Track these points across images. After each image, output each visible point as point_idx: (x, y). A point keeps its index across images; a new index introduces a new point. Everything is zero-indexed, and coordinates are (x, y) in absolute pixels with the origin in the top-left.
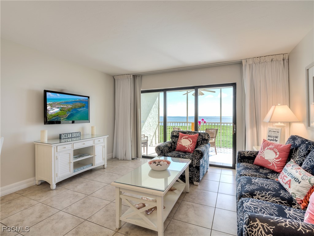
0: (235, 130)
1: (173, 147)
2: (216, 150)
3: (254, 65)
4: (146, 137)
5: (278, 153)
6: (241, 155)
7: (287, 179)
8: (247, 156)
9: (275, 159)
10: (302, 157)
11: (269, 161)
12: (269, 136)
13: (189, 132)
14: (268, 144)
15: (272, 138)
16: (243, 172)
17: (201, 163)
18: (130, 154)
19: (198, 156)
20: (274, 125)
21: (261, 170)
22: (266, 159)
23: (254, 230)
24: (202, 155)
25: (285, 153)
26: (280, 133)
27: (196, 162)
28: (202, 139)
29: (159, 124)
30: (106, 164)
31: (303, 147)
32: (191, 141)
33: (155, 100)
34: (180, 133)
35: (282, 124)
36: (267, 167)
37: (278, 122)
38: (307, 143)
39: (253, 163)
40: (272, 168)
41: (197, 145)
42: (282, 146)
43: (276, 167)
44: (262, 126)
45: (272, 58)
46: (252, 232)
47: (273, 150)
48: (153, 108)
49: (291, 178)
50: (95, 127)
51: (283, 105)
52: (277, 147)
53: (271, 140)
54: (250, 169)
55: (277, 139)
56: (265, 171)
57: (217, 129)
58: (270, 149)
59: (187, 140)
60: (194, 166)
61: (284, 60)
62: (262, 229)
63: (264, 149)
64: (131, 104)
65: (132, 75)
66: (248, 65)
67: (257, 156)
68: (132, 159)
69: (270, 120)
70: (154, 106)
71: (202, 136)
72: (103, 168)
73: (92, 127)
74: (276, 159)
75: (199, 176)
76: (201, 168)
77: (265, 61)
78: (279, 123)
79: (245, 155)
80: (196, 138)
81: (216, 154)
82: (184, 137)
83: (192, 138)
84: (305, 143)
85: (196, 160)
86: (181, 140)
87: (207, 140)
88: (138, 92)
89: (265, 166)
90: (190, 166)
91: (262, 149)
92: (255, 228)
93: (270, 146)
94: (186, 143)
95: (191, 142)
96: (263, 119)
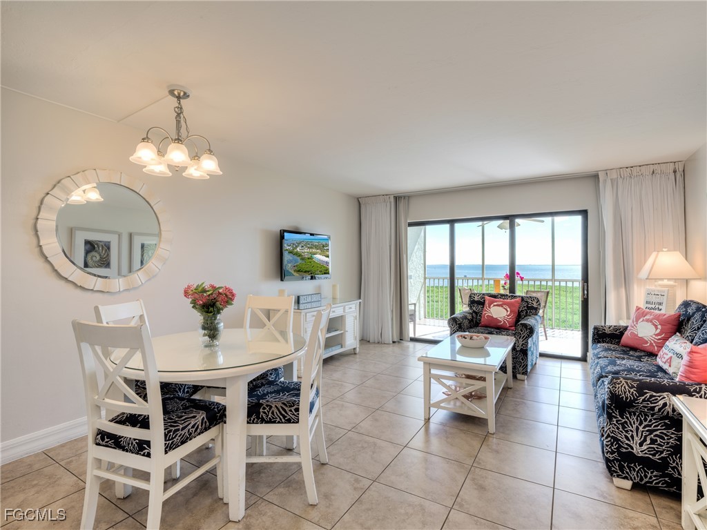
0: (586, 292)
1: (474, 320)
2: (545, 332)
3: (620, 181)
4: (413, 306)
5: (659, 327)
6: (598, 331)
7: (667, 357)
8: (609, 332)
9: (654, 336)
10: (695, 330)
11: (646, 338)
12: (647, 303)
13: (502, 295)
14: (644, 314)
15: (653, 306)
16: (602, 354)
17: (529, 346)
18: (390, 333)
19: (525, 333)
20: (656, 283)
21: (631, 353)
22: (640, 335)
23: (617, 386)
24: (531, 331)
25: (670, 326)
26: (665, 297)
27: (521, 343)
28: (527, 306)
29: (425, 283)
30: (358, 346)
31: (697, 316)
32: (509, 309)
33: (419, 236)
34: (487, 297)
35: (671, 283)
36: (642, 349)
37: (662, 279)
38: (703, 310)
39: (618, 343)
40: (651, 349)
41: (519, 316)
42: (665, 317)
43: (656, 348)
44: (635, 287)
45: (653, 169)
46: (616, 388)
47: (651, 322)
48: (415, 250)
49: (672, 355)
50: (338, 286)
51: (675, 250)
52: (657, 317)
53: (652, 309)
54: (614, 350)
55: (660, 307)
56: (637, 354)
57: (548, 293)
58: (647, 321)
59: (501, 308)
60: (518, 349)
61: (675, 172)
62: (625, 384)
63: (637, 321)
64: (390, 246)
65: (392, 196)
66: (610, 181)
67: (626, 333)
68: (394, 342)
69: (648, 276)
70: (416, 247)
71: (527, 302)
72: (353, 353)
73: (334, 286)
74: (657, 335)
75: (527, 365)
76: (529, 353)
77: (640, 173)
78: (665, 281)
79: (606, 332)
80: (517, 305)
81: (547, 339)
82: (495, 304)
83: (510, 305)
84: (701, 310)
85: (521, 340)
86: (490, 308)
87: (536, 309)
88: (403, 224)
89: (640, 347)
90: (514, 349)
91: (633, 322)
92: (619, 384)
93: (647, 317)
94: (499, 313)
95: (509, 312)
96: (637, 274)
